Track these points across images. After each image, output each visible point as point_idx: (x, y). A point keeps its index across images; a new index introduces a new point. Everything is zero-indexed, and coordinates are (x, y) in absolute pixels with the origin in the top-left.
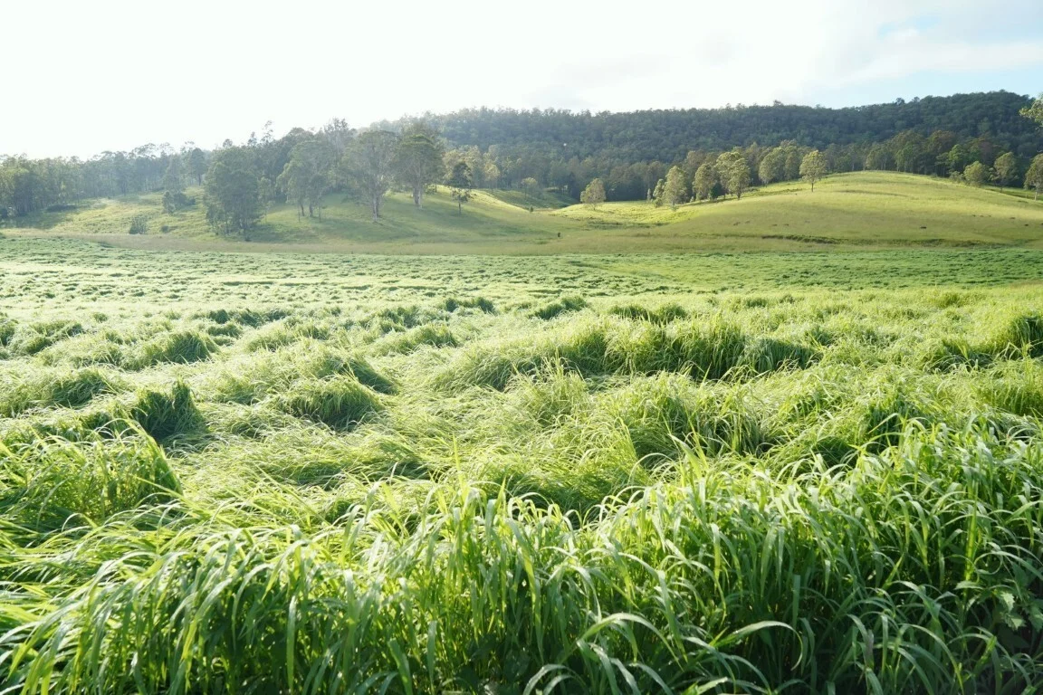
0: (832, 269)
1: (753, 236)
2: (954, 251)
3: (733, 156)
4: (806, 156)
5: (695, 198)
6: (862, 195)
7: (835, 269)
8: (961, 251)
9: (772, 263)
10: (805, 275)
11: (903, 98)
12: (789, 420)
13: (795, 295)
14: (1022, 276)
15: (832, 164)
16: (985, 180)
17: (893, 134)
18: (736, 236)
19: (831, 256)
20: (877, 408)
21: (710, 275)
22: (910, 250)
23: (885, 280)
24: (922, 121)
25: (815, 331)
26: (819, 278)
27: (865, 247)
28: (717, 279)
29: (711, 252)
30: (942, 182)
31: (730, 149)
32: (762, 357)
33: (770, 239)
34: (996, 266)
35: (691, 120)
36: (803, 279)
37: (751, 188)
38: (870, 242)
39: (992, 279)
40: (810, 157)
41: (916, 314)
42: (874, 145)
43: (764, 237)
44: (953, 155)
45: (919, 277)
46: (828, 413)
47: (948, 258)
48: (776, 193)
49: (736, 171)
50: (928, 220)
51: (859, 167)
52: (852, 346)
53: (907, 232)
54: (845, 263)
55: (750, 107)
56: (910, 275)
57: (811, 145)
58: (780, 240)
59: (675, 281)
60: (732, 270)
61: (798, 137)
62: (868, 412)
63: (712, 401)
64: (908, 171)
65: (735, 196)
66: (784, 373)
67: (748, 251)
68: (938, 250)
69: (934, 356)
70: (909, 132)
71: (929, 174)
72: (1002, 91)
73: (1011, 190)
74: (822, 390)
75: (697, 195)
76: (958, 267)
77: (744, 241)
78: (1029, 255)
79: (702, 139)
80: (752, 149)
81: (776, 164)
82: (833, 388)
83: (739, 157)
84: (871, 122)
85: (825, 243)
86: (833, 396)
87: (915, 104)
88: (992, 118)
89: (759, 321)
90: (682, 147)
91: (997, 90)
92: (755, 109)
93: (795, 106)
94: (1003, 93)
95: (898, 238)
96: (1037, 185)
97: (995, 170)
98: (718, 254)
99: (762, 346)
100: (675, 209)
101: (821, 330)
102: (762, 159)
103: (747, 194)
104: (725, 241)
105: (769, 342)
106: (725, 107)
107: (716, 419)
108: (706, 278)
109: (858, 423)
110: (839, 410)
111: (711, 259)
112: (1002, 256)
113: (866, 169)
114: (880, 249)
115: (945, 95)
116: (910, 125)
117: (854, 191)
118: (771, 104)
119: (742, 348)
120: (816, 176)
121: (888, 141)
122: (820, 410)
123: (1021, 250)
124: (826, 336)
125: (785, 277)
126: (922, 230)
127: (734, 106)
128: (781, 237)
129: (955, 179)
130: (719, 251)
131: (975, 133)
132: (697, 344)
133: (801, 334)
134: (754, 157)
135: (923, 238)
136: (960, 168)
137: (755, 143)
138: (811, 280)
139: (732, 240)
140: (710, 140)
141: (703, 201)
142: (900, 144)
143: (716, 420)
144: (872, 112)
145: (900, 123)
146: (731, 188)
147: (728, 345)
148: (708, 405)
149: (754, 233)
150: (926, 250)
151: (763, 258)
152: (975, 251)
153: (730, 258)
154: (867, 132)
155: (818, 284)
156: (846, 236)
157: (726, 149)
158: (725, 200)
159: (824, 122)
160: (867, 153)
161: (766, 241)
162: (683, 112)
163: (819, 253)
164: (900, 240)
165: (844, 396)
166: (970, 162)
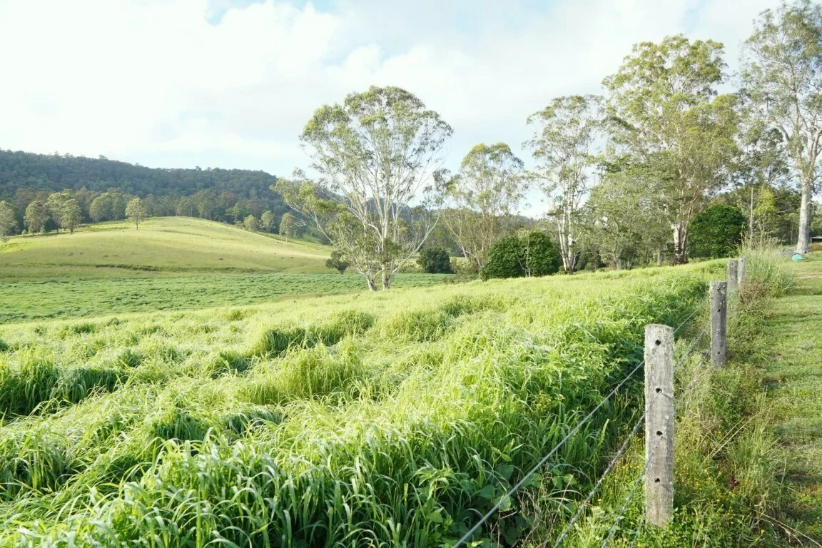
0: (157, 291)
1: (88, 265)
2: (242, 276)
3: (63, 197)
4: (130, 202)
5: (27, 230)
6: (176, 234)
7: (159, 291)
8: (247, 275)
9: (106, 288)
10: (135, 297)
11: (200, 167)
12: (92, 446)
13: (120, 317)
14: (283, 291)
15: (152, 210)
16: (257, 228)
17: (195, 191)
18: (72, 265)
19: (155, 281)
20: (159, 424)
21: (46, 301)
22: (213, 275)
23: (197, 298)
24: (214, 184)
25: (126, 355)
26: (147, 299)
27: (181, 274)
28: (53, 304)
29: (47, 280)
30: (230, 227)
31: (61, 190)
32: (75, 385)
33: (102, 268)
34: (268, 286)
35: (19, 162)
36: (133, 300)
37: (83, 225)
38: (185, 270)
39: (266, 294)
40: (133, 204)
41: (210, 329)
42: (182, 197)
43: (97, 266)
44: (235, 210)
45: (221, 295)
46: (123, 434)
47: (238, 280)
48: (106, 230)
49: (67, 209)
50: (224, 254)
51: (172, 213)
52: (155, 364)
53: (210, 262)
54: (167, 286)
55: (78, 157)
56: (214, 294)
57: (133, 194)
58: (113, 269)
59: (7, 308)
60: (67, 295)
61: (123, 187)
62: (153, 428)
63: (12, 443)
64: (208, 219)
65: (68, 230)
66: (93, 399)
67: (83, 278)
68: (233, 275)
69: (214, 365)
70: (206, 191)
71: (222, 221)
72: (261, 171)
73: (273, 235)
74: (118, 414)
75: (29, 228)
76: (245, 287)
77: (79, 269)
78: (286, 278)
79: (31, 179)
80: (81, 192)
81: (104, 206)
82: (127, 411)
83: (70, 198)
84: (179, 181)
85: (150, 270)
86: (127, 418)
87: (207, 172)
88: (258, 187)
89: (79, 349)
90: (10, 184)
91: (259, 170)
92: (82, 160)
93: (118, 162)
94: (261, 172)
95: (204, 267)
96: (286, 233)
97: (262, 221)
98: (52, 281)
99: (75, 376)
100: (6, 240)
101: (132, 353)
102: (92, 201)
103: (79, 229)
104: (60, 270)
105: (82, 371)
106: (53, 154)
107: (16, 460)
108: (42, 303)
109: (144, 440)
110: (133, 430)
111: (46, 286)
112: (271, 279)
113: (178, 215)
114: (193, 274)
115: (227, 169)
116: (206, 186)
117: (170, 231)
118: (98, 158)
119: (55, 380)
120: (138, 218)
121: (192, 196)
122: (117, 432)
123: (282, 274)
124: (136, 357)
125: (118, 299)
126: (221, 261)
127: (62, 154)
128: (113, 266)
129: (239, 226)
130: (55, 279)
131: (248, 196)
132: (6, 383)
133: (115, 359)
134: (84, 199)
135: (222, 267)
136: (241, 218)
137: (84, 187)
138: (140, 300)
139: (67, 269)
140: (40, 180)
141: (35, 234)
142: (200, 198)
143: (16, 462)
144: (179, 174)
145: (199, 184)
146: (64, 224)
147: (41, 380)
148: (8, 447)
149: (88, 263)
150: (224, 275)
151: (97, 284)
152: (255, 276)
153: (65, 284)
154: (177, 188)
155: (146, 304)
156: (167, 265)
157: (56, 190)
158: (58, 234)
159: (143, 177)
160: (178, 203)
161: (99, 269)
162: (10, 153)
163: (146, 279)
164: (206, 268)
165: (136, 417)
166: (247, 216)
